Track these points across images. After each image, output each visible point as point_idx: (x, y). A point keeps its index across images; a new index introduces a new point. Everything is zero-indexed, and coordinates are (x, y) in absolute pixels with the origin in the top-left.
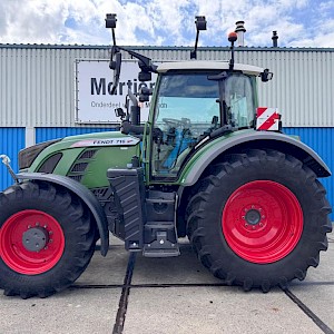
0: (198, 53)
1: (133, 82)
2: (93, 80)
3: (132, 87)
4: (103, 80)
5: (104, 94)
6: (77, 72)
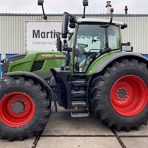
3: (53, 34)
5: (39, 37)
6: (26, 27)
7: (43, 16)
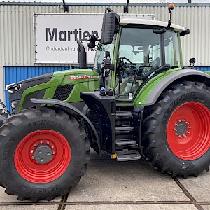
0: (129, 8)
1: (78, 31)
2: (48, 30)
3: (78, 35)
4: (55, 30)
5: (56, 40)
6: (35, 24)
7: (62, 6)
